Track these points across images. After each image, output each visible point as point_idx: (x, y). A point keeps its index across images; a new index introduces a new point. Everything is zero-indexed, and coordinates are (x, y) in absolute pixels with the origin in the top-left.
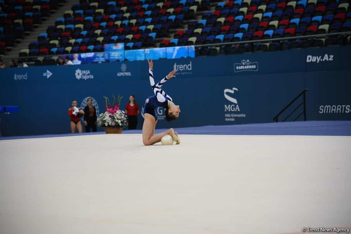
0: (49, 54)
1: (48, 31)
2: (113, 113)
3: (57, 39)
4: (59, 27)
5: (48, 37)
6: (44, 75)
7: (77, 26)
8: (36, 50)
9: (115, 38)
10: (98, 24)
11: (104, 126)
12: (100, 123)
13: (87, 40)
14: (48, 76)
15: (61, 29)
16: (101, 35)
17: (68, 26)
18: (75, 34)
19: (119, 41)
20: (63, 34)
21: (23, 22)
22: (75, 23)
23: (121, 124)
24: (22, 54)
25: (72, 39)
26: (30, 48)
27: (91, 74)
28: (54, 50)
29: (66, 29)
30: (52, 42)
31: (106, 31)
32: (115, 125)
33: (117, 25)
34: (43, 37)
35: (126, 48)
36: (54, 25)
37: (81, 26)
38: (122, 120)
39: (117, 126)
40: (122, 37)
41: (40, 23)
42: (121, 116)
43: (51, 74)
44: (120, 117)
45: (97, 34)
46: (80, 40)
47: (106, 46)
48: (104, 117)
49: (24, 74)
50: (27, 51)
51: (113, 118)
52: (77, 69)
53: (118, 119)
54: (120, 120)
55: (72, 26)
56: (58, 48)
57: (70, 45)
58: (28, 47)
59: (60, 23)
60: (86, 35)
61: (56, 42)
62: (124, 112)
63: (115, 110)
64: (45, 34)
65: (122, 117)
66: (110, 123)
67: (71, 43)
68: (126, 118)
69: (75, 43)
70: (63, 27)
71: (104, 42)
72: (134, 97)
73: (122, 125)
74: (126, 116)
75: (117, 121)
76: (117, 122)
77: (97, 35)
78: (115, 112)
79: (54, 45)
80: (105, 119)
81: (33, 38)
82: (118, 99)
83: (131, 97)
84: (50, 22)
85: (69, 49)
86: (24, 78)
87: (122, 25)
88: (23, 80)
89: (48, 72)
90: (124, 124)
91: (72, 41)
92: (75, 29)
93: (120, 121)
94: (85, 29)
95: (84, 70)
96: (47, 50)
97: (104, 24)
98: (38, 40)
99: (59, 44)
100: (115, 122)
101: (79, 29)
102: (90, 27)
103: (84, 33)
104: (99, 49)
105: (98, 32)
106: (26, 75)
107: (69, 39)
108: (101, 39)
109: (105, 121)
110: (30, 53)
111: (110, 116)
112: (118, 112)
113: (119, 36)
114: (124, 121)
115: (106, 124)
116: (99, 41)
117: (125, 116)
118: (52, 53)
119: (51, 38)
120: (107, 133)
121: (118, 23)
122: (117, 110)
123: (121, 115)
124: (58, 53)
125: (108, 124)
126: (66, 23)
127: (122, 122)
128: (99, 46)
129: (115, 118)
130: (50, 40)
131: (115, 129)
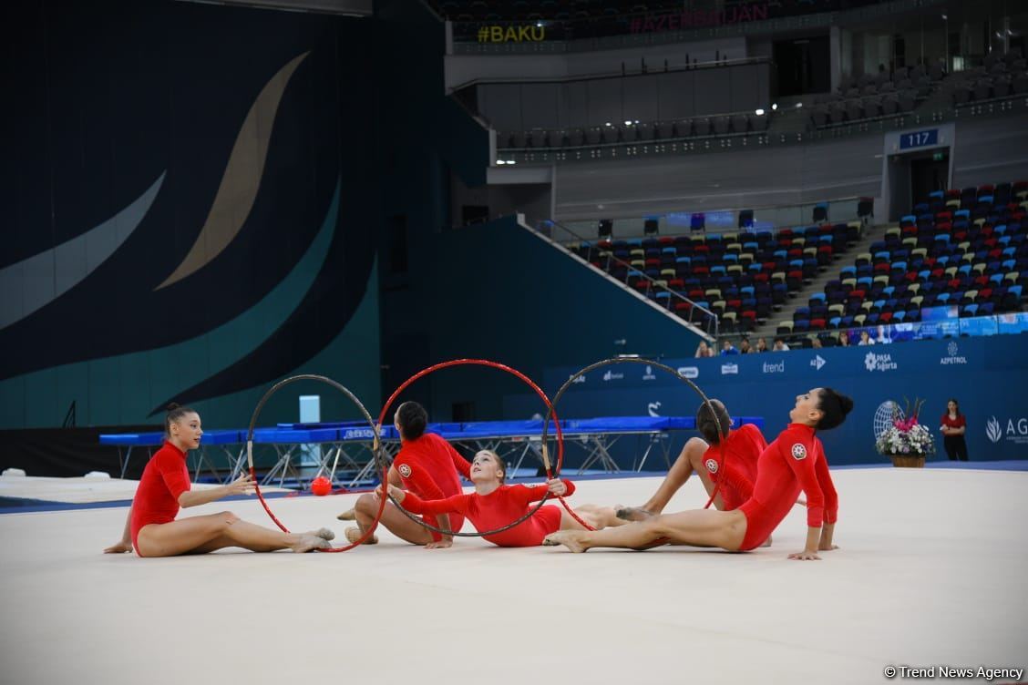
0: (827, 329)
1: (826, 290)
2: (906, 431)
3: (842, 303)
4: (845, 281)
5: (826, 299)
6: (812, 363)
7: (877, 279)
8: (805, 322)
9: (944, 297)
10: (915, 274)
11: (889, 452)
12: (882, 447)
13: (893, 302)
14: (819, 366)
15: (850, 286)
16: (920, 292)
17: (862, 280)
18: (874, 292)
19: (951, 302)
20: (852, 293)
21: (786, 278)
22: (874, 273)
23: (920, 451)
24: (781, 330)
25: (868, 300)
26: (794, 320)
27: (893, 360)
28: (836, 321)
29: (858, 284)
30: (832, 308)
31: (929, 285)
32: (910, 452)
33: (949, 275)
34: (818, 301)
35: (963, 314)
36: (838, 278)
37: (885, 279)
38: (923, 443)
39: (913, 453)
40: (957, 295)
41: (814, 276)
42: (921, 436)
43: (824, 362)
44: (919, 438)
45: (912, 292)
46: (881, 303)
47: (927, 311)
48: (890, 438)
49: (779, 363)
50: (790, 324)
51: (905, 439)
52: (868, 353)
53: (915, 441)
54: (920, 442)
55: (868, 280)
56: (842, 317)
57: (863, 311)
58: (792, 318)
59: (848, 275)
60: (893, 294)
61: (840, 307)
62: (927, 429)
63: (910, 425)
64: (822, 295)
65: (923, 437)
66: (900, 449)
67: (865, 309)
68: (931, 439)
69: (873, 308)
70: (853, 281)
71: (924, 304)
72: (956, 402)
73: (923, 453)
74: (932, 436)
75: (913, 444)
76: (914, 447)
77: (912, 294)
78: (911, 428)
79: (836, 313)
80: (890, 441)
81: (801, 303)
82: (916, 404)
83: (951, 403)
84: (831, 275)
85: (861, 318)
86: (779, 370)
87: (957, 273)
88: (776, 373)
89: (818, 358)
90: (929, 450)
91: (868, 305)
92: (874, 284)
93: (919, 445)
94: (891, 284)
95: (880, 354)
96: (823, 321)
97: (925, 274)
98: (810, 305)
99: (844, 311)
100: (910, 446)
101: (882, 284)
102: (900, 280)
103: (890, 290)
104: (914, 317)
105: (915, 287)
106: (782, 365)
107: (862, 302)
108: (918, 300)
109: (891, 444)
110: (795, 328)
111: (900, 436)
112: (916, 428)
113: (950, 293)
114: (927, 444)
115: (894, 451)
116: (915, 304)
117: (929, 436)
118: (833, 327)
119: (831, 301)
120: (896, 466)
121: (952, 271)
122: (914, 424)
123: (921, 434)
124: (842, 325)
125: (897, 451)
126: (858, 275)
127: (922, 447)
128: (913, 313)
129: (911, 438)
130: (829, 305)
131: (911, 458)
